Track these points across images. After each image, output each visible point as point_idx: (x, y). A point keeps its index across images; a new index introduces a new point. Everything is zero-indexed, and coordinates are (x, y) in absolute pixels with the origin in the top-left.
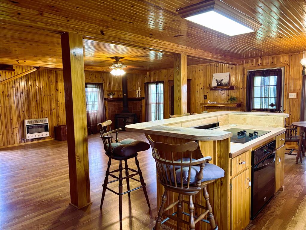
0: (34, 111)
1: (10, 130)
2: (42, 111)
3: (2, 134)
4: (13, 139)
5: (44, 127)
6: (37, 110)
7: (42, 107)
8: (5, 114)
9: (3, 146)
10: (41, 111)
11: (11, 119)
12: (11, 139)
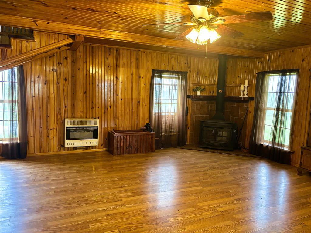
0: (80, 107)
1: (45, 131)
2: (93, 108)
3: (34, 136)
4: (49, 145)
5: (92, 131)
6: (85, 106)
7: (93, 102)
8: (40, 108)
9: (34, 153)
10: (91, 107)
11: (47, 116)
12: (45, 144)
